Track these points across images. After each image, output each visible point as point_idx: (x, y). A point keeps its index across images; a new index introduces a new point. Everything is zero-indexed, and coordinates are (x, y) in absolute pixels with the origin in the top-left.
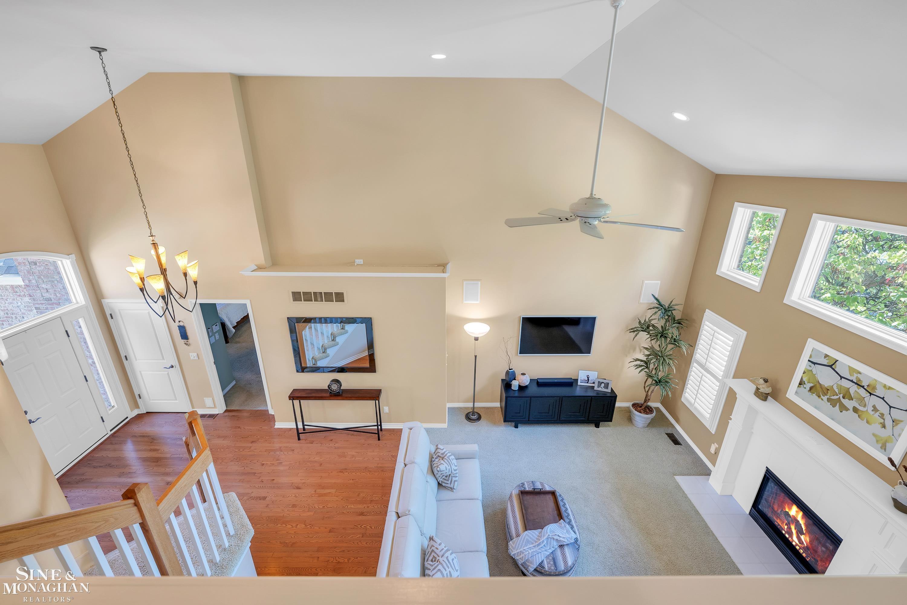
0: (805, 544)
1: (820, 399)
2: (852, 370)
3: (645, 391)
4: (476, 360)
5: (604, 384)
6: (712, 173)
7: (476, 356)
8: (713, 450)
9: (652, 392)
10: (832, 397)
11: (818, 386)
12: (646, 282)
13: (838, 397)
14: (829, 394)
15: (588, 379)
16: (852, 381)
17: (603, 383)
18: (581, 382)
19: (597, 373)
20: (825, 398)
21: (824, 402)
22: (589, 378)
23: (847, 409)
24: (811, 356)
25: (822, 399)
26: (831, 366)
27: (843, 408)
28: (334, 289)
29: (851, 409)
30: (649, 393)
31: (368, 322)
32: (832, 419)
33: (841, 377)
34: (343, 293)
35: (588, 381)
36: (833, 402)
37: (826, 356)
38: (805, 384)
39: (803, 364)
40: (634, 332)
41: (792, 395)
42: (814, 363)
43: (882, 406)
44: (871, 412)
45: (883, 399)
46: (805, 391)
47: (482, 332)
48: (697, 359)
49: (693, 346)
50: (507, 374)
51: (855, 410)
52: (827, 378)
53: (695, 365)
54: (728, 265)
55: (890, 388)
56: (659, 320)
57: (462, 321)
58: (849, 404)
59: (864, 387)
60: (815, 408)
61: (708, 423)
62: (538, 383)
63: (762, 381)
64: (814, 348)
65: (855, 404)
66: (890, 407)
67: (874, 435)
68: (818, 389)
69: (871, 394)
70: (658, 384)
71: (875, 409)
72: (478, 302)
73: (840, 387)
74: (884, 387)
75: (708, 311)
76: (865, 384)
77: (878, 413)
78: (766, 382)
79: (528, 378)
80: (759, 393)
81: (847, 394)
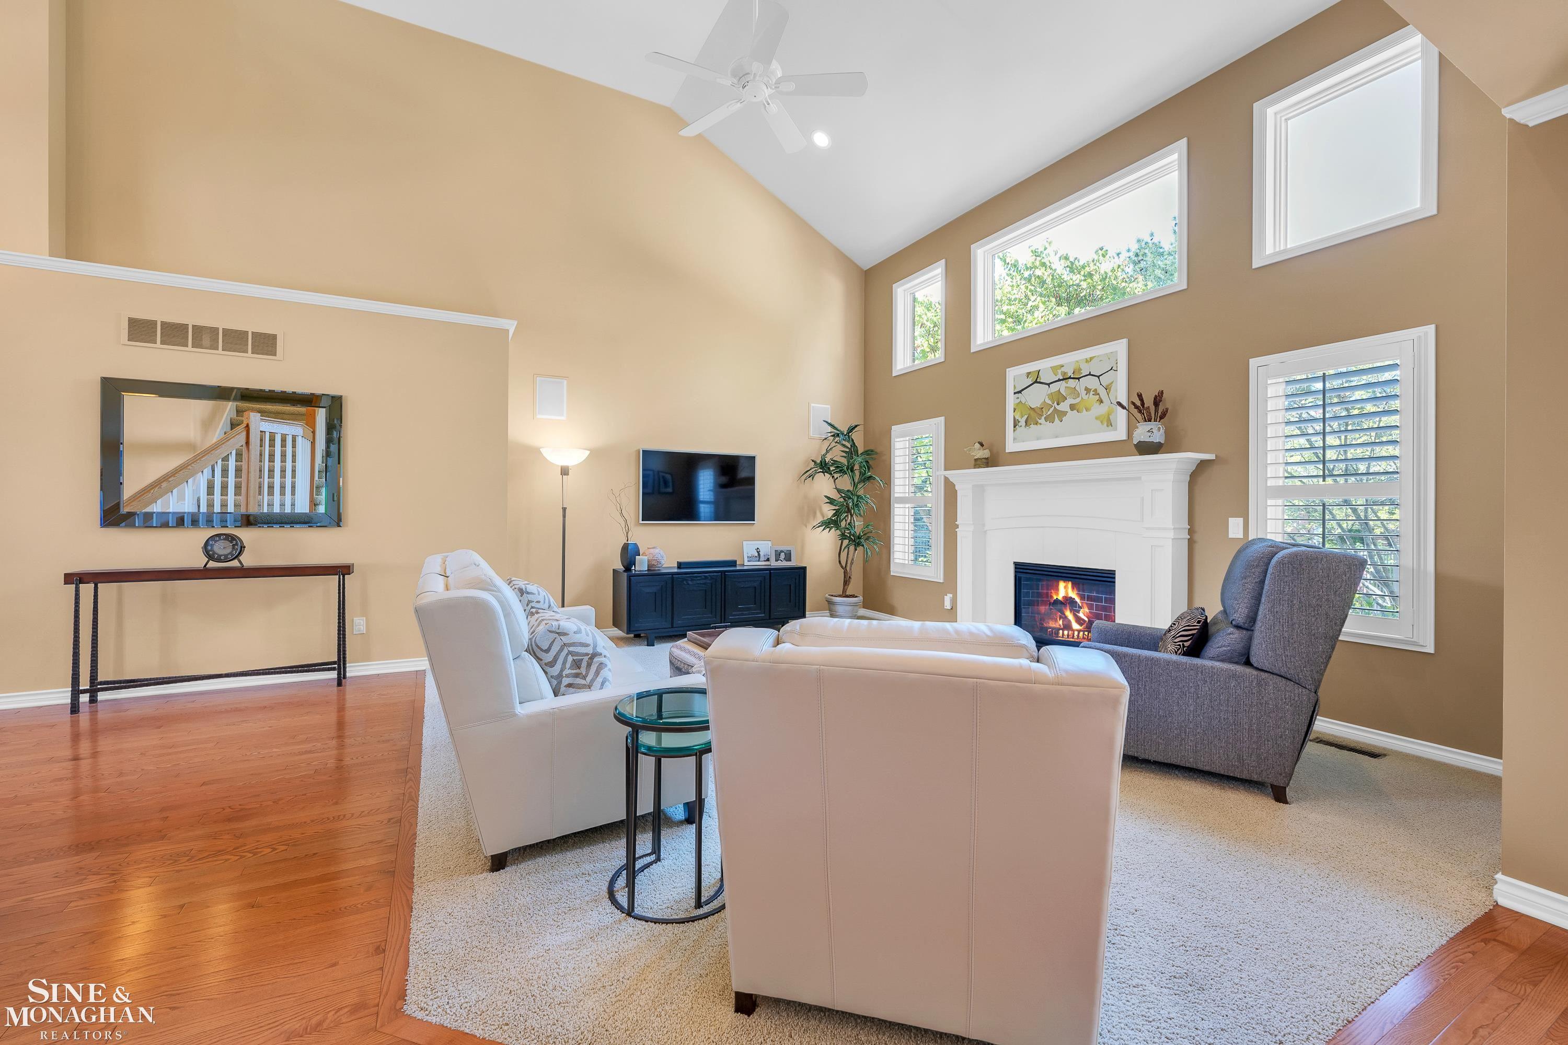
0: (1086, 619)
1: (1039, 425)
2: (1054, 369)
3: (842, 567)
4: (564, 516)
5: (783, 554)
6: (861, 270)
7: (564, 509)
8: (948, 605)
9: (852, 563)
10: (1049, 413)
11: (1032, 413)
12: (812, 405)
13: (1053, 408)
14: (1044, 413)
15: (759, 555)
16: (1059, 380)
17: (782, 551)
18: (748, 561)
19: (770, 543)
20: (1042, 421)
21: (1045, 426)
22: (760, 553)
23: (1065, 413)
24: (1015, 387)
25: (1040, 424)
26: (1036, 382)
27: (1061, 415)
28: (251, 325)
29: (1068, 410)
30: (848, 569)
31: (335, 405)
32: (1057, 437)
33: (1049, 385)
34: (274, 337)
35: (759, 557)
36: (1049, 419)
37: (1028, 374)
38: (1019, 422)
39: (1010, 400)
40: (810, 477)
41: (1012, 446)
42: (1020, 392)
43: (1092, 382)
44: (1085, 397)
45: (1090, 374)
46: (1021, 429)
47: (574, 457)
48: (896, 495)
49: (888, 482)
50: (625, 548)
51: (1072, 407)
52: (1037, 397)
53: (896, 505)
54: (902, 362)
55: (1091, 359)
56: (837, 454)
57: (535, 452)
58: (1065, 406)
59: (1070, 378)
60: (1038, 439)
61: (933, 571)
62: (680, 565)
63: (977, 445)
64: (1015, 375)
65: (1070, 401)
66: (1098, 377)
67: (1097, 418)
68: (1033, 416)
69: (1078, 379)
70: (858, 544)
71: (1088, 390)
72: (563, 418)
73: (1051, 396)
74: (1087, 361)
75: (895, 429)
76: (1070, 374)
77: (1092, 393)
78: (982, 445)
79: (662, 553)
80: (978, 462)
81: (1059, 398)
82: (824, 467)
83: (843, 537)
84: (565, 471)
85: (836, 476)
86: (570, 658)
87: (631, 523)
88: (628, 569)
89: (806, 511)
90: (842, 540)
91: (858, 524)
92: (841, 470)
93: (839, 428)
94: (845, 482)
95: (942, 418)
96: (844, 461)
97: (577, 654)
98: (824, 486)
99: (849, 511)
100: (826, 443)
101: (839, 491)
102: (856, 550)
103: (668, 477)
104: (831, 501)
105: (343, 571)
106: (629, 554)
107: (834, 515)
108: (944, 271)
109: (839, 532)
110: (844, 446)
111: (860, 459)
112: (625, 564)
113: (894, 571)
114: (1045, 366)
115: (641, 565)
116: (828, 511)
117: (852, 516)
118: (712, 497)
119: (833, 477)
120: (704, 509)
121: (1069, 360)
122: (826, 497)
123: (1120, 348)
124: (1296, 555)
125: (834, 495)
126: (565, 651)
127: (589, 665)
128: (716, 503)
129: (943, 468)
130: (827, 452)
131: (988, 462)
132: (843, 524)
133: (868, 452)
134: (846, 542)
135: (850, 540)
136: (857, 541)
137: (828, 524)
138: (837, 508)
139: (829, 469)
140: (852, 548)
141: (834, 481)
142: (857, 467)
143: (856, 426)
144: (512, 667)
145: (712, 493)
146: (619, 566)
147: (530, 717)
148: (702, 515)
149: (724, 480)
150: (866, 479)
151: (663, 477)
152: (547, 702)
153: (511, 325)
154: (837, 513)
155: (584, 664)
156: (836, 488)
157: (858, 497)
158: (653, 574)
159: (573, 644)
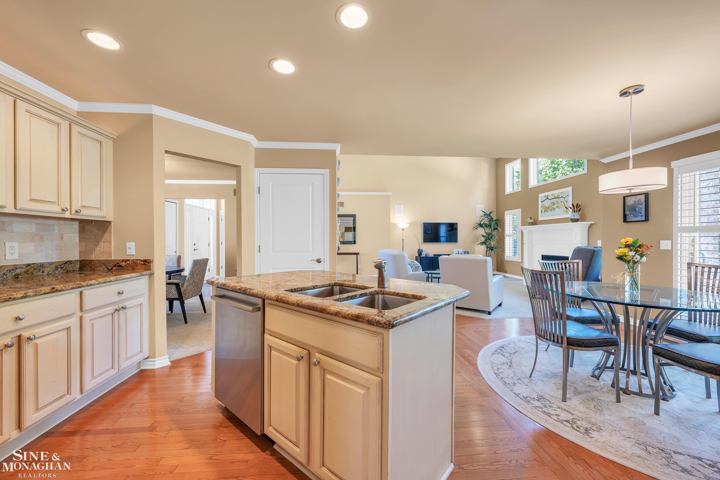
2: (552, 195)
4: (403, 242)
7: (403, 240)
11: (546, 208)
12: (477, 205)
13: (552, 207)
14: (550, 208)
16: (554, 198)
17: (466, 252)
18: (456, 254)
19: (462, 249)
20: (549, 211)
21: (550, 213)
22: (459, 252)
23: (555, 209)
24: (541, 200)
26: (547, 199)
31: (354, 216)
32: (553, 216)
33: (551, 200)
34: (343, 202)
36: (551, 210)
37: (545, 196)
38: (542, 211)
39: (540, 204)
40: (476, 229)
41: (540, 219)
42: (543, 202)
43: (562, 199)
44: (561, 204)
45: (562, 197)
46: (543, 213)
47: (405, 226)
48: (506, 234)
49: (504, 230)
50: (419, 250)
51: (557, 207)
52: (547, 203)
53: (506, 237)
54: (508, 190)
55: (562, 192)
56: (486, 221)
57: (396, 225)
58: (555, 207)
59: (556, 198)
60: (548, 216)
61: (517, 259)
62: (434, 255)
63: (529, 218)
64: (541, 196)
65: (556, 205)
66: (564, 198)
67: (564, 210)
68: (546, 209)
69: (559, 198)
70: (492, 250)
71: (561, 202)
72: (402, 215)
73: (551, 203)
74: (561, 193)
75: (506, 212)
76: (556, 197)
77: (562, 203)
78: (531, 218)
79: (429, 252)
80: (530, 224)
81: (554, 204)
82: (481, 225)
83: (487, 247)
84: (403, 230)
85: (485, 228)
86: (415, 267)
87: (420, 243)
88: (420, 256)
89: (475, 240)
90: (487, 248)
91: (493, 243)
92: (486, 226)
93: (486, 213)
94: (488, 230)
95: (520, 209)
96: (488, 223)
97: (416, 266)
98: (481, 231)
99: (489, 239)
100: (482, 217)
101: (486, 233)
102: (492, 252)
103: (429, 228)
104: (484, 236)
105: (357, 254)
106: (420, 252)
107: (485, 241)
108: (521, 162)
109: (486, 246)
110: (488, 218)
111: (494, 222)
112: (419, 254)
113: (506, 259)
114: (549, 193)
115: (423, 255)
116: (483, 239)
117: (490, 241)
118: (445, 235)
119: (484, 228)
120: (442, 239)
121: (556, 192)
122: (481, 235)
123: (570, 189)
124: (579, 249)
125: (485, 234)
126: (414, 266)
127: (418, 269)
128: (446, 237)
129: (521, 225)
130: (482, 220)
131: (532, 224)
132: (487, 244)
133: (496, 220)
134: (488, 249)
135: (490, 248)
136: (492, 249)
137: (482, 243)
138: (485, 238)
139: (483, 226)
140: (490, 251)
141: (484, 230)
142: (492, 225)
143: (492, 212)
144: (407, 266)
145: (445, 233)
146: (418, 255)
147: (410, 274)
148: (442, 241)
149: (450, 229)
150: (495, 229)
151: (428, 228)
152: (412, 272)
153: (390, 193)
154: (486, 240)
155: (417, 268)
156: (485, 232)
157: (492, 235)
158: (427, 257)
159: (415, 264)
